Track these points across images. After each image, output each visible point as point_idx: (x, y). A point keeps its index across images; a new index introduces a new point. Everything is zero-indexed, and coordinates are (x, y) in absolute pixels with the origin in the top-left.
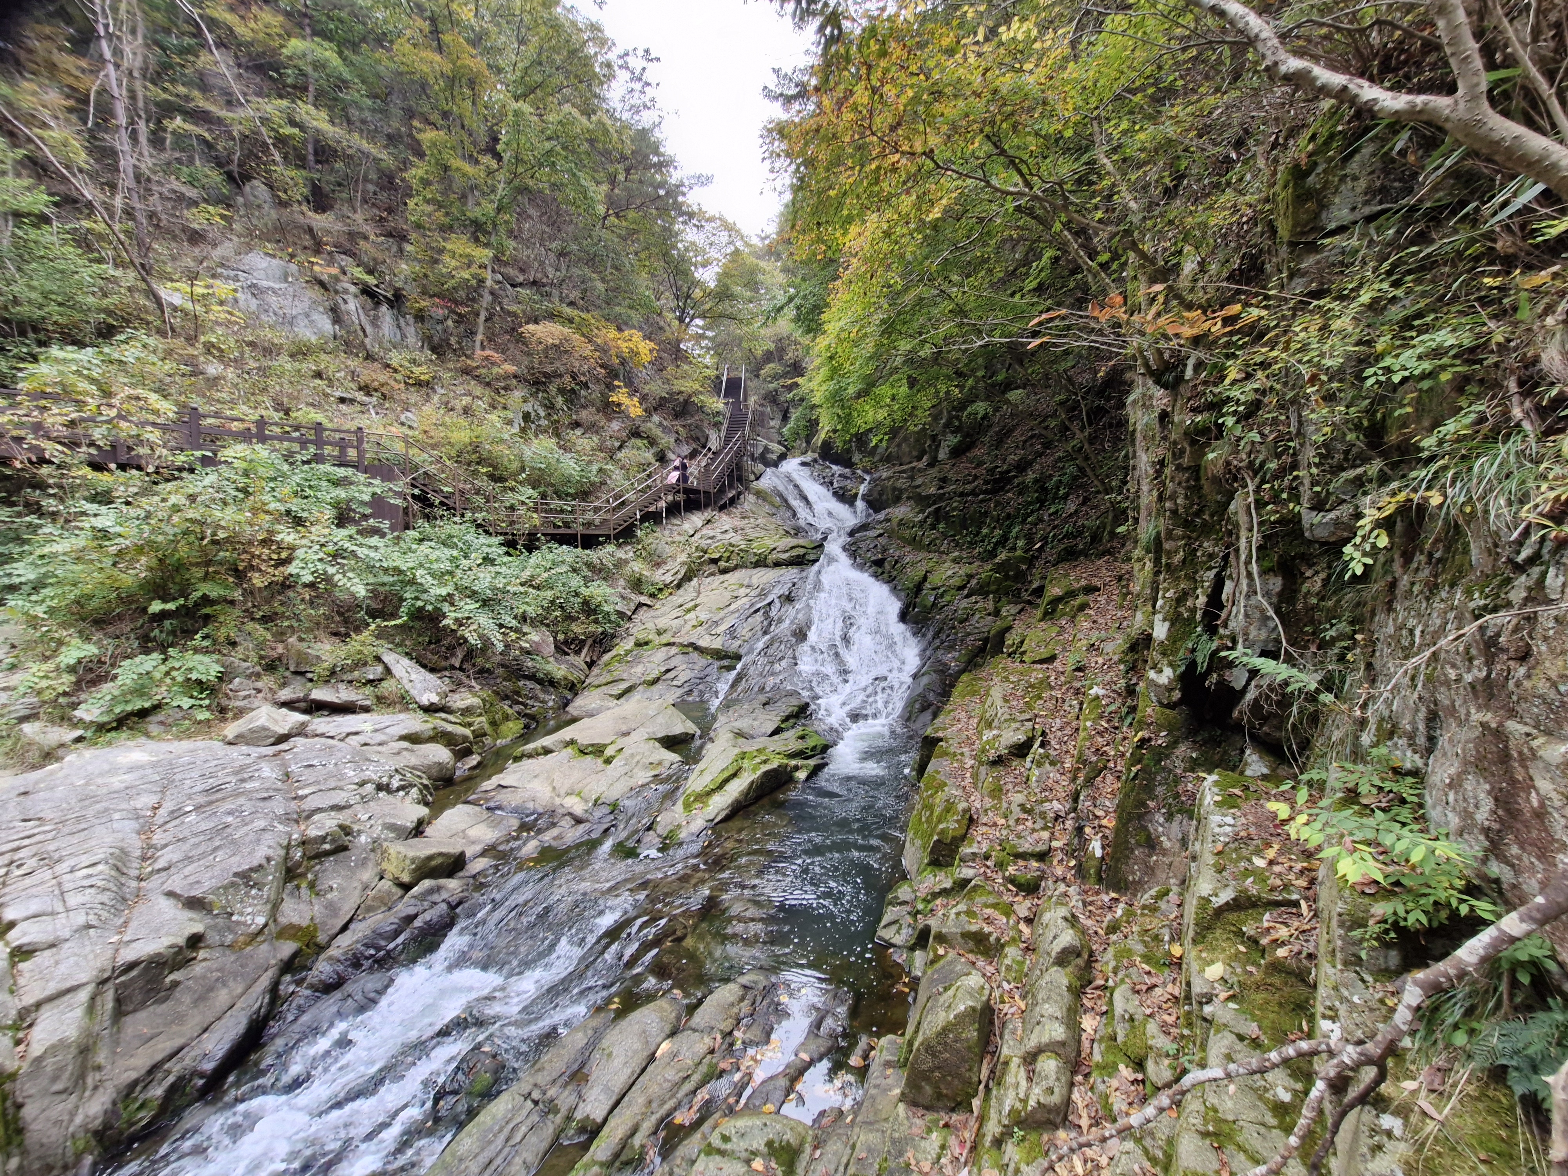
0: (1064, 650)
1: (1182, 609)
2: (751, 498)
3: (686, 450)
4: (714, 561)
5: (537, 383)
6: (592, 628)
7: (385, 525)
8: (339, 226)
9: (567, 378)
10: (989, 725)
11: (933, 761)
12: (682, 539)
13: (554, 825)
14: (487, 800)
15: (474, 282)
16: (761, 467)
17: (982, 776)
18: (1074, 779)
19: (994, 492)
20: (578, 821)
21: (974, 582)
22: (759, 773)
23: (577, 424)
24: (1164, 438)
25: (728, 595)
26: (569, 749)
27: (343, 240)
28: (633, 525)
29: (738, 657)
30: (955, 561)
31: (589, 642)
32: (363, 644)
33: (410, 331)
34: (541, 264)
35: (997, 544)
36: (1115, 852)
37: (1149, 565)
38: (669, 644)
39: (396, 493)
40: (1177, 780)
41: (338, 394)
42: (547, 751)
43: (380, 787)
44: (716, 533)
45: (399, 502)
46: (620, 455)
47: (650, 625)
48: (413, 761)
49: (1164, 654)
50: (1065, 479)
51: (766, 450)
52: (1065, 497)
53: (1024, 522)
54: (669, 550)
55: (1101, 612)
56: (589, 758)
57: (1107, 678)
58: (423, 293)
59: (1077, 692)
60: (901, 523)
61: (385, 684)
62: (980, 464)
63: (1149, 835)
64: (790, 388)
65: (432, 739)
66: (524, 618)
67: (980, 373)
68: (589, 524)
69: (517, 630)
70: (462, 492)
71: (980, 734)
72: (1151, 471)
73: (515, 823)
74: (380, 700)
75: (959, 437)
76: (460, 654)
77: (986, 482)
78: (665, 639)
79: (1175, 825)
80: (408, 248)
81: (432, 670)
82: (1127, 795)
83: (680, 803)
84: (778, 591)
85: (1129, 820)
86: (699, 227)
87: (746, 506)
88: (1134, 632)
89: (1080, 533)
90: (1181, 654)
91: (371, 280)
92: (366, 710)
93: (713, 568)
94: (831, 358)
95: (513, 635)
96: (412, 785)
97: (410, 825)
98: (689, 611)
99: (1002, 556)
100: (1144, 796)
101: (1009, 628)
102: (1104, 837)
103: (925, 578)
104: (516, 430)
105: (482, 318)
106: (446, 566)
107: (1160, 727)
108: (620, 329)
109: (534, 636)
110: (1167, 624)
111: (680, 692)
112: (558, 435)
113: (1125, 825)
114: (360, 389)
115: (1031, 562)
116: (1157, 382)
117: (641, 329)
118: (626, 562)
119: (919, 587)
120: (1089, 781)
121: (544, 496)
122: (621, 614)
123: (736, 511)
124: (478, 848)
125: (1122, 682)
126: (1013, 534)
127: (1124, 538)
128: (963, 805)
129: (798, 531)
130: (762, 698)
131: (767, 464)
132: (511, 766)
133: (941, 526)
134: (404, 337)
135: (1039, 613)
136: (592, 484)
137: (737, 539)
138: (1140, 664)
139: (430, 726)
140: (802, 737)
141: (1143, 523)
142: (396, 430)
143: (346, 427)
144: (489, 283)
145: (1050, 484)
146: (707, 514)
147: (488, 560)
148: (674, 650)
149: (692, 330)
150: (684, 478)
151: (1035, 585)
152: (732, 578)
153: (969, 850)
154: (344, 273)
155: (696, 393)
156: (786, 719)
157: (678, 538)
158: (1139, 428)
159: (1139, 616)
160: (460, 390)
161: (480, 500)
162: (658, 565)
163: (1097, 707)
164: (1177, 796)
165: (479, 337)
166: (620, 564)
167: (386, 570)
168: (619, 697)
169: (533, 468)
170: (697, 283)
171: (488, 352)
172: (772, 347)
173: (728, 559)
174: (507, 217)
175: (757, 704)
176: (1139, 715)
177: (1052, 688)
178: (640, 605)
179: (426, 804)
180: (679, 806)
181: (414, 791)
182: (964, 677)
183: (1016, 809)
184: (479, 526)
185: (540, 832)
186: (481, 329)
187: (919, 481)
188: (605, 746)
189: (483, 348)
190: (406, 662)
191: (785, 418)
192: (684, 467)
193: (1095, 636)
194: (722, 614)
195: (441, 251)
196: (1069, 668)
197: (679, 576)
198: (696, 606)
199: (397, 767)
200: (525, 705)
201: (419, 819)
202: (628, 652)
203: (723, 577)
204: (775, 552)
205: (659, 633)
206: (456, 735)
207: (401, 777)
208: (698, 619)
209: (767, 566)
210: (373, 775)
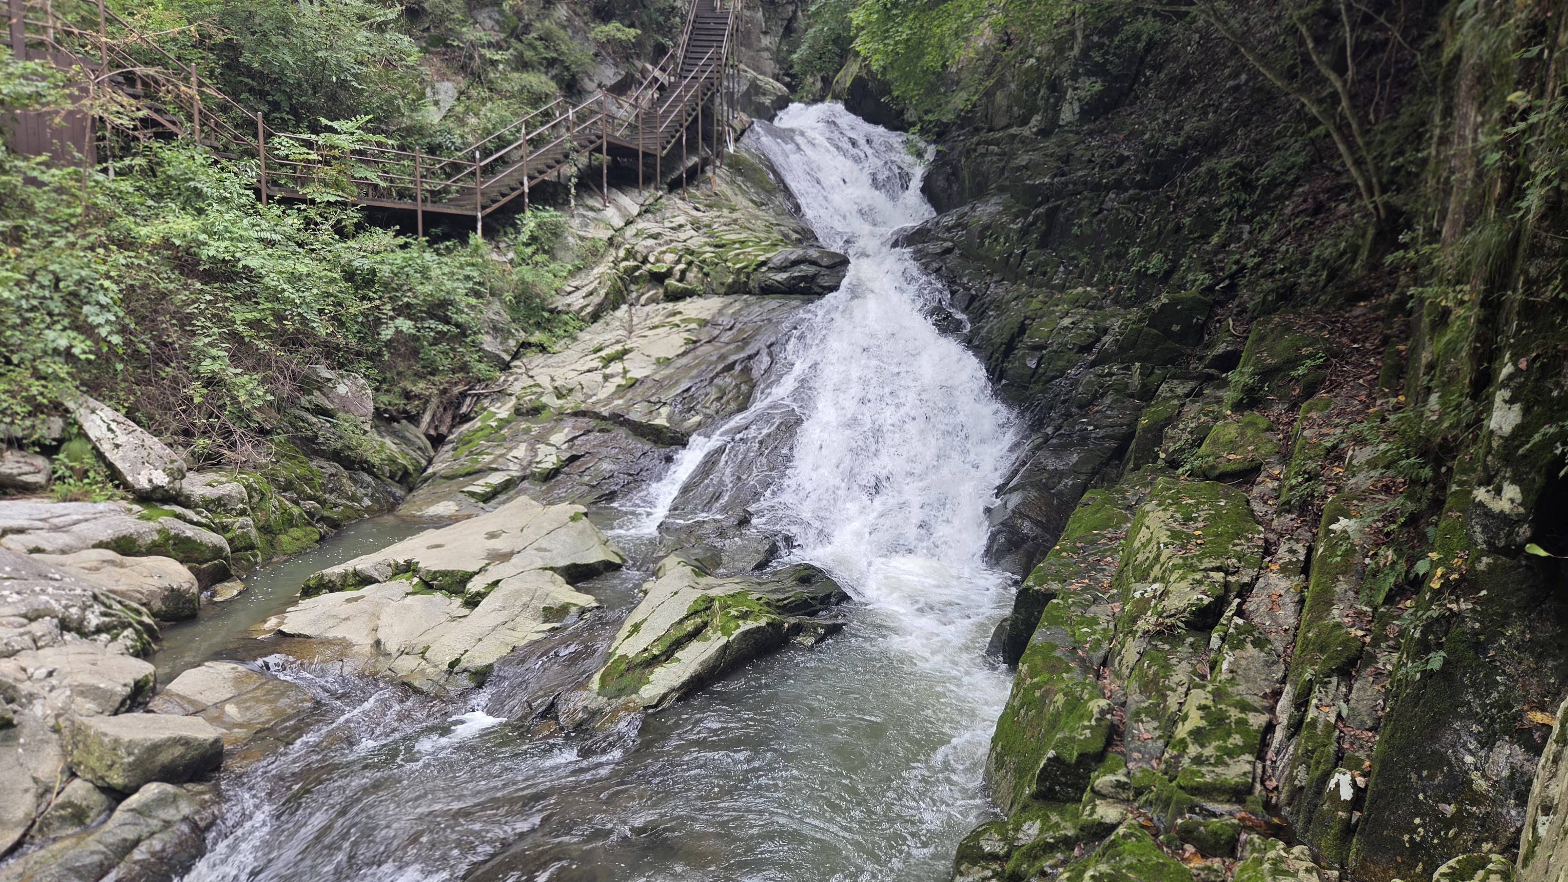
2: (724, 171)
4: (658, 278)
11: (1040, 628)
12: (602, 234)
16: (744, 117)
21: (1107, 340)
22: (736, 634)
25: (680, 339)
26: (404, 580)
28: (516, 204)
30: (1076, 303)
31: (435, 400)
38: (576, 414)
42: (363, 580)
43: (65, 625)
44: (662, 228)
47: (544, 381)
48: (125, 583)
49: (1507, 460)
51: (754, 87)
56: (438, 596)
60: (985, 232)
61: (69, 448)
65: (157, 549)
68: (438, 195)
75: (1100, 84)
77: (1142, 168)
78: (569, 404)
79: (1498, 755)
81: (156, 431)
87: (715, 186)
93: (655, 290)
96: (125, 625)
97: (122, 691)
98: (612, 360)
99: (1162, 298)
101: (1171, 420)
103: (1022, 329)
109: (337, 385)
110: (1519, 407)
115: (1212, 310)
119: (1011, 343)
122: (492, 358)
123: (698, 193)
124: (245, 735)
129: (803, 236)
131: (756, 113)
132: (302, 601)
137: (697, 241)
139: (152, 526)
146: (648, 195)
148: (585, 424)
151: (1221, 348)
152: (688, 309)
153: (1109, 779)
157: (595, 232)
168: (487, 498)
173: (683, 276)
178: (525, 345)
179: (149, 658)
181: (127, 634)
182: (1088, 499)
187: (1022, 160)
188: (468, 576)
190: (107, 412)
191: (791, 33)
194: (671, 369)
197: (596, 300)
198: (626, 352)
199: (97, 591)
200: (323, 503)
201: (137, 683)
202: (504, 423)
203: (670, 306)
204: (764, 269)
205: (559, 394)
206: (201, 544)
207: (103, 609)
208: (629, 375)
209: (750, 293)
210: (53, 602)
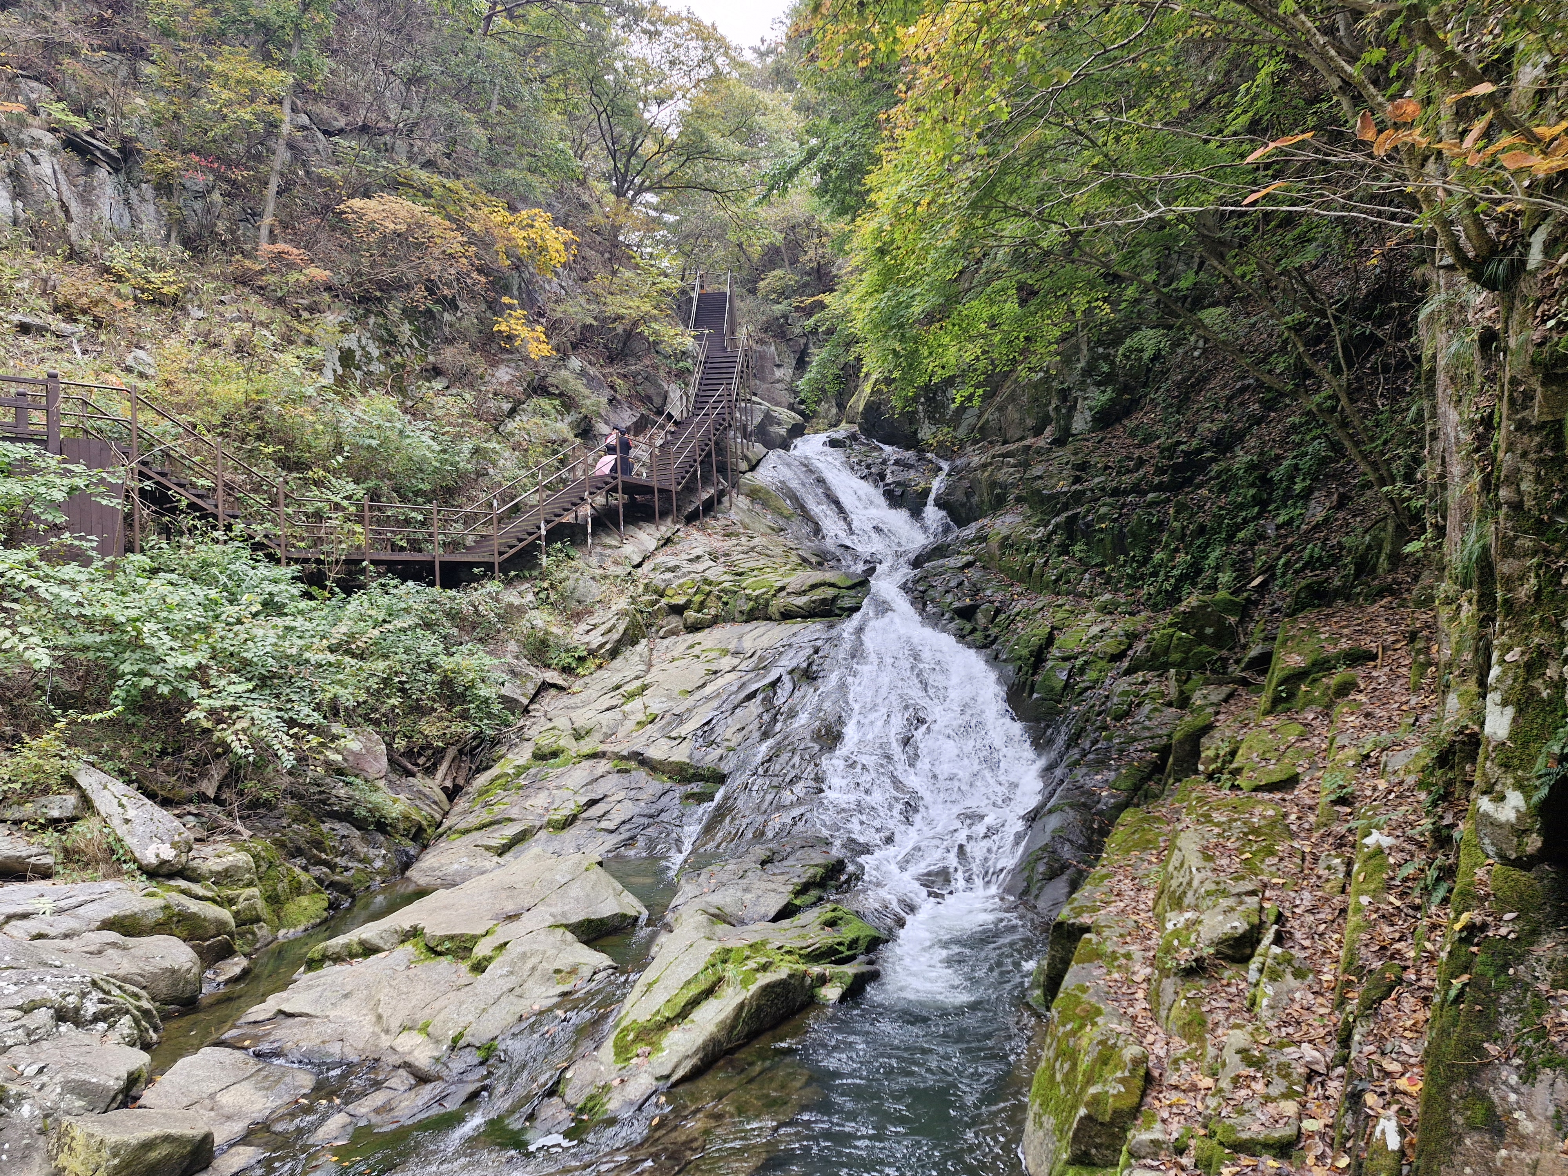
0: (1313, 766)
1: (1538, 684)
2: (742, 502)
3: (627, 418)
4: (677, 610)
5: (364, 299)
6: (456, 728)
7: (89, 544)
8: (27, 32)
9: (419, 292)
10: (1178, 903)
11: (1074, 967)
12: (621, 571)
13: (377, 1085)
14: (257, 1039)
15: (260, 127)
16: (759, 448)
17: (1167, 997)
18: (1341, 1003)
19: (1175, 487)
20: (422, 1079)
21: (1140, 646)
22: (753, 988)
23: (437, 371)
24: (1491, 378)
25: (699, 669)
26: (409, 946)
27: (35, 55)
28: (534, 546)
29: (721, 779)
30: (1106, 609)
31: (452, 752)
32: (44, 754)
33: (148, 212)
34: (378, 96)
35: (1182, 579)
36: (1425, 1141)
37: (1468, 610)
38: (594, 756)
39: (112, 487)
40: (1541, 1004)
41: (16, 318)
42: (369, 950)
43: (61, 1016)
44: (680, 560)
45: (116, 503)
46: (511, 425)
47: (562, 722)
48: (126, 966)
49: (1506, 766)
50: (1305, 463)
51: (769, 419)
52: (1306, 495)
53: (1230, 539)
54: (596, 591)
55: (1381, 697)
56: (445, 961)
57: (1396, 816)
58: (171, 147)
59: (1340, 843)
60: (1006, 543)
61: (79, 827)
62: (1148, 439)
63: (1491, 1109)
64: (809, 312)
65: (161, 927)
66: (334, 710)
67: (1150, 277)
68: (454, 545)
69: (319, 731)
70: (229, 488)
71: (1160, 920)
72: (1466, 437)
73: (305, 1081)
74: (70, 855)
75: (1109, 393)
76: (217, 772)
77: (1160, 471)
78: (588, 745)
79: (1541, 1091)
80: (148, 69)
81: (166, 803)
82: (1444, 1032)
83: (608, 1046)
84: (788, 662)
85: (1453, 1080)
86: (652, 35)
87: (734, 516)
88: (1446, 730)
89: (1335, 559)
90: (1539, 765)
91: (82, 125)
92: (45, 874)
93: (674, 621)
94: (882, 252)
95: (314, 740)
96: (121, 1011)
97: (115, 1085)
98: (631, 696)
99: (1192, 600)
100: (1477, 1034)
101: (1207, 729)
102: (1403, 1112)
103: (1050, 640)
104: (327, 379)
105: (273, 188)
106: (195, 615)
107: (1504, 904)
108: (512, 208)
109: (353, 743)
110: (1510, 711)
111: (612, 840)
112: (402, 391)
113: (1443, 1088)
114: (57, 309)
115: (1245, 611)
116: (1476, 277)
117: (549, 207)
118: (521, 610)
119: (1039, 656)
120: (1371, 1007)
121: (374, 495)
122: (509, 703)
123: (716, 524)
124: (237, 1128)
125: (1427, 823)
126: (1211, 560)
127: (1419, 564)
128: (1131, 1051)
129: (823, 559)
130: (760, 852)
131: (770, 445)
132: (303, 977)
133: (1078, 548)
134: (136, 221)
135: (1264, 700)
136: (462, 475)
137: (717, 572)
138: (1458, 790)
139: (158, 902)
140: (832, 923)
141: (1453, 533)
142: (114, 379)
143: (29, 375)
144: (285, 129)
145: (1277, 473)
146: (665, 529)
147: (272, 607)
148: (603, 766)
149: (638, 211)
150: (624, 466)
151: (1254, 651)
152: (708, 638)
153: (1145, 1136)
154: (35, 112)
155: (644, 319)
156: (804, 889)
157: (613, 570)
158: (1442, 363)
159: (1453, 701)
160: (230, 311)
161: (259, 500)
162: (578, 617)
163: (1382, 868)
164: (1542, 1033)
165: (267, 221)
166: (510, 614)
167: (89, 623)
168: (502, 851)
169: (357, 447)
170: (645, 130)
171: (281, 246)
172: (779, 238)
173: (702, 606)
174: (320, 18)
175: (750, 862)
176: (1460, 882)
177: (1293, 836)
178: (545, 686)
179: (146, 1047)
180: (607, 1050)
181: (126, 1020)
182: (1127, 816)
183: (1233, 1060)
184: (257, 547)
185: (350, 1097)
186: (271, 207)
187: (1037, 470)
188: (475, 939)
189: (273, 238)
190: (118, 787)
191: (801, 364)
192: (625, 447)
193: (1369, 739)
194: (690, 701)
195: (205, 75)
196: (1324, 799)
197: (615, 636)
198: (645, 688)
199: (96, 977)
200: (332, 867)
201: (130, 1074)
202: (520, 770)
203: (691, 638)
204: (784, 593)
205: (578, 736)
206: (205, 919)
207: (101, 995)
208: (648, 711)
209: (770, 619)
210: (50, 991)
